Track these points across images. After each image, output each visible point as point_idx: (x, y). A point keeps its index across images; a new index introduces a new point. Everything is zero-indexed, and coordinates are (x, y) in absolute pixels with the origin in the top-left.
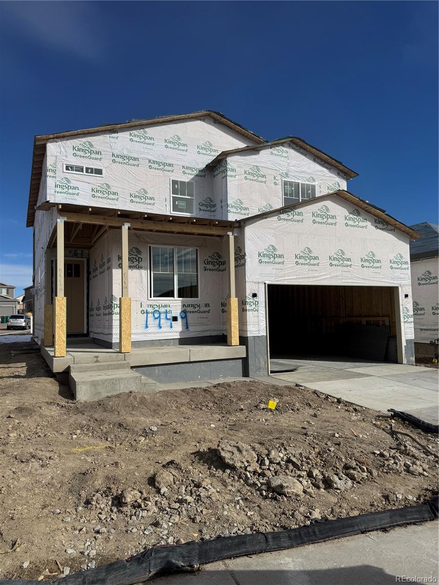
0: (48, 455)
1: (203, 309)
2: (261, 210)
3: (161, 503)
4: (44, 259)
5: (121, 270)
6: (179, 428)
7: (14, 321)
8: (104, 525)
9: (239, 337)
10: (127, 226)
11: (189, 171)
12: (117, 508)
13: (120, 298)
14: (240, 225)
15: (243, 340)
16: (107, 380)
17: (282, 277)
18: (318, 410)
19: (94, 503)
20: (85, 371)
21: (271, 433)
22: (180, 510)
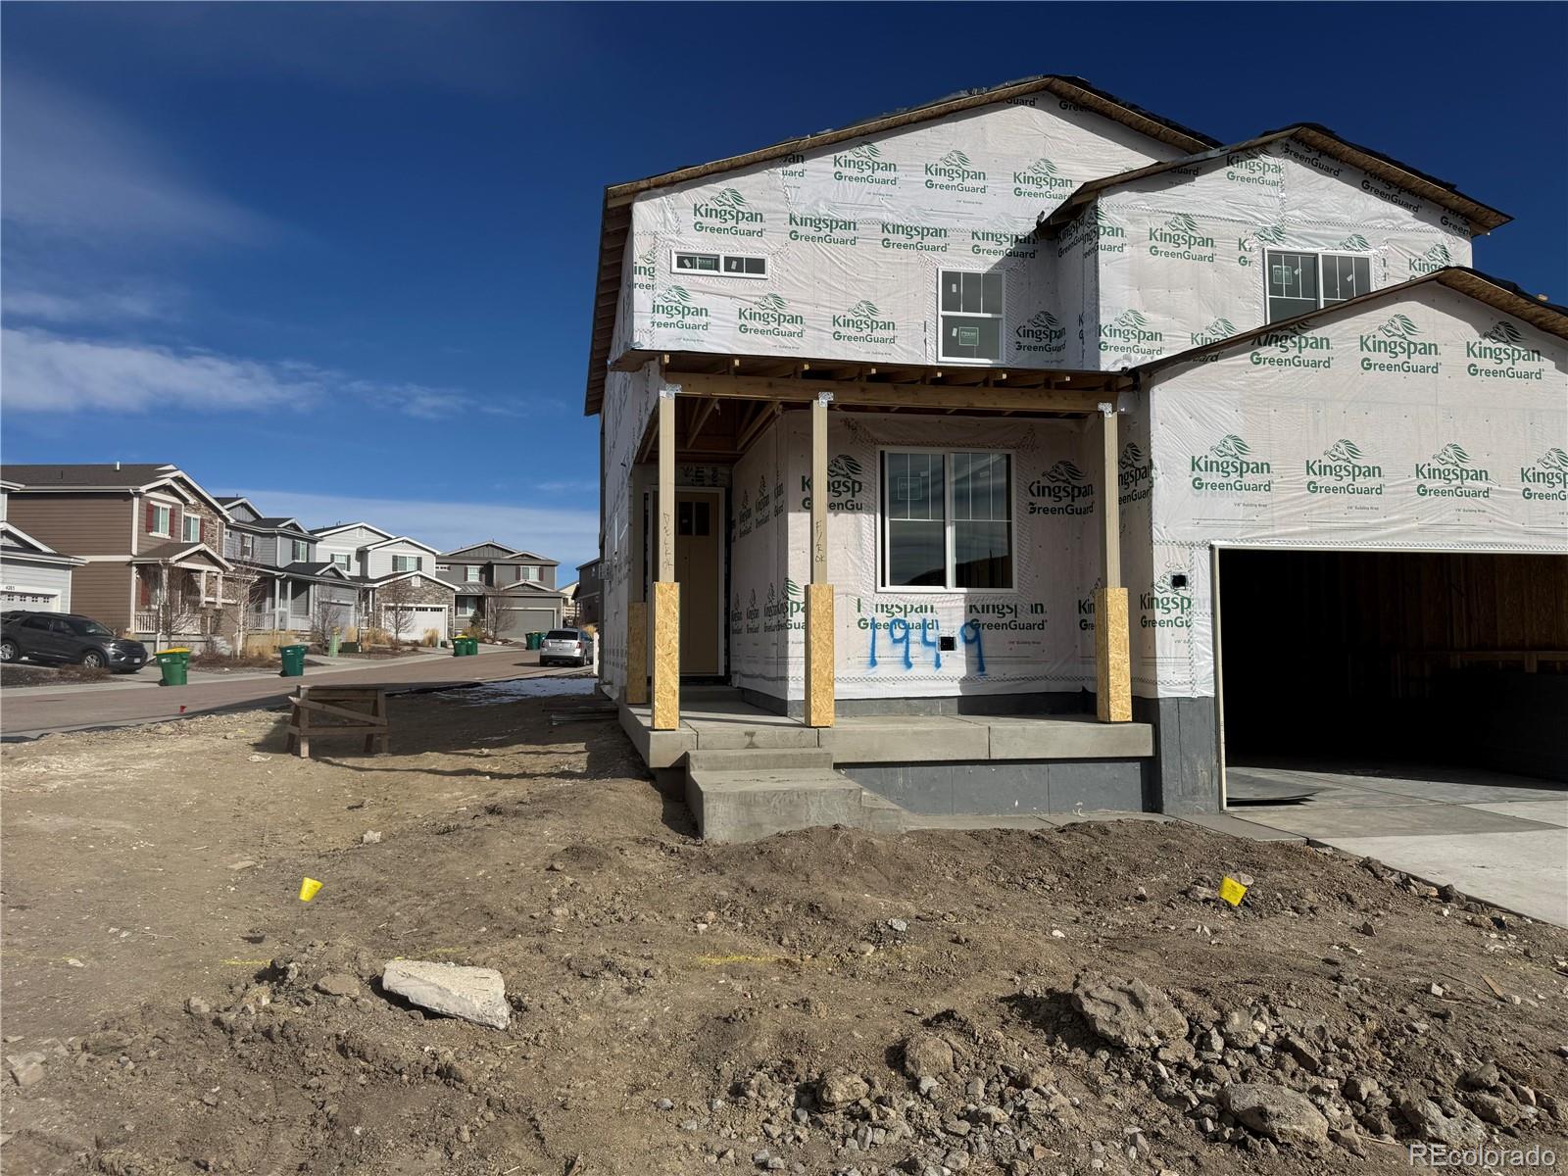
0: (642, 965)
1: (1026, 617)
2: (1199, 339)
3: (921, 1114)
4: (626, 491)
5: (809, 515)
6: (963, 929)
7: (555, 645)
8: (778, 1152)
9: (1134, 698)
10: (825, 401)
11: (991, 245)
12: (809, 1115)
13: (807, 587)
14: (1137, 382)
15: (1145, 708)
16: (776, 793)
17: (1264, 527)
18: (1378, 915)
19: (751, 1093)
20: (723, 768)
21: (1229, 966)
22: (971, 1140)
